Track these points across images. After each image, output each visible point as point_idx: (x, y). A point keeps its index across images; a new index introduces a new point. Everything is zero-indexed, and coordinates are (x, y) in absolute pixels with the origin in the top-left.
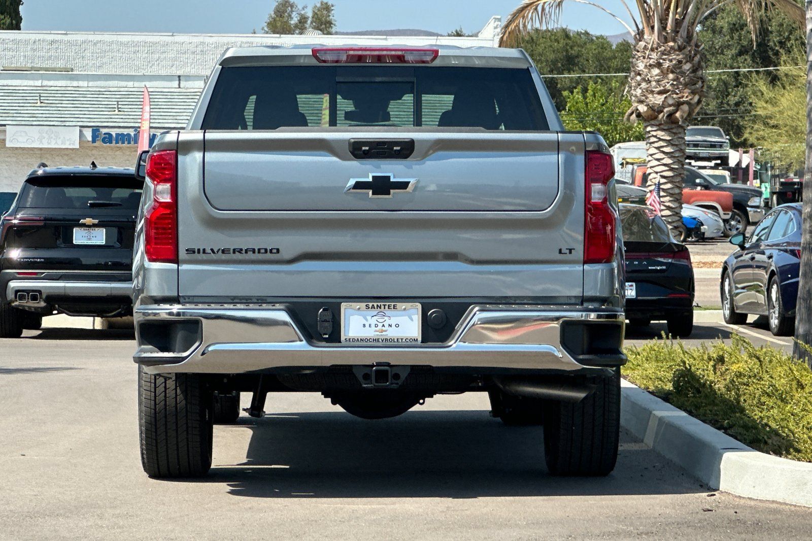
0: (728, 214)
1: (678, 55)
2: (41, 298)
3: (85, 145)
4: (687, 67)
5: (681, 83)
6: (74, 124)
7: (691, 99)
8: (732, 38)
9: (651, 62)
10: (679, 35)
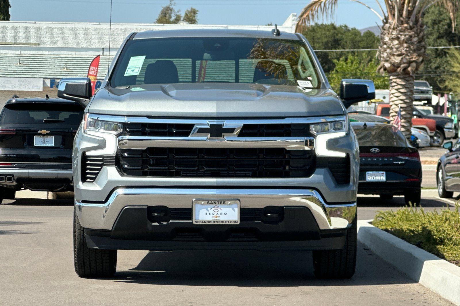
0: (433, 133)
1: (410, 32)
2: (14, 179)
3: (46, 89)
4: (415, 39)
5: (411, 49)
6: (40, 76)
7: (417, 59)
8: (433, 28)
9: (393, 36)
10: (410, 20)
